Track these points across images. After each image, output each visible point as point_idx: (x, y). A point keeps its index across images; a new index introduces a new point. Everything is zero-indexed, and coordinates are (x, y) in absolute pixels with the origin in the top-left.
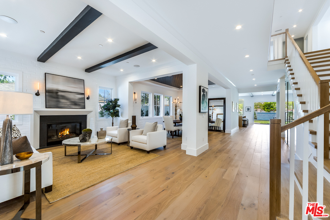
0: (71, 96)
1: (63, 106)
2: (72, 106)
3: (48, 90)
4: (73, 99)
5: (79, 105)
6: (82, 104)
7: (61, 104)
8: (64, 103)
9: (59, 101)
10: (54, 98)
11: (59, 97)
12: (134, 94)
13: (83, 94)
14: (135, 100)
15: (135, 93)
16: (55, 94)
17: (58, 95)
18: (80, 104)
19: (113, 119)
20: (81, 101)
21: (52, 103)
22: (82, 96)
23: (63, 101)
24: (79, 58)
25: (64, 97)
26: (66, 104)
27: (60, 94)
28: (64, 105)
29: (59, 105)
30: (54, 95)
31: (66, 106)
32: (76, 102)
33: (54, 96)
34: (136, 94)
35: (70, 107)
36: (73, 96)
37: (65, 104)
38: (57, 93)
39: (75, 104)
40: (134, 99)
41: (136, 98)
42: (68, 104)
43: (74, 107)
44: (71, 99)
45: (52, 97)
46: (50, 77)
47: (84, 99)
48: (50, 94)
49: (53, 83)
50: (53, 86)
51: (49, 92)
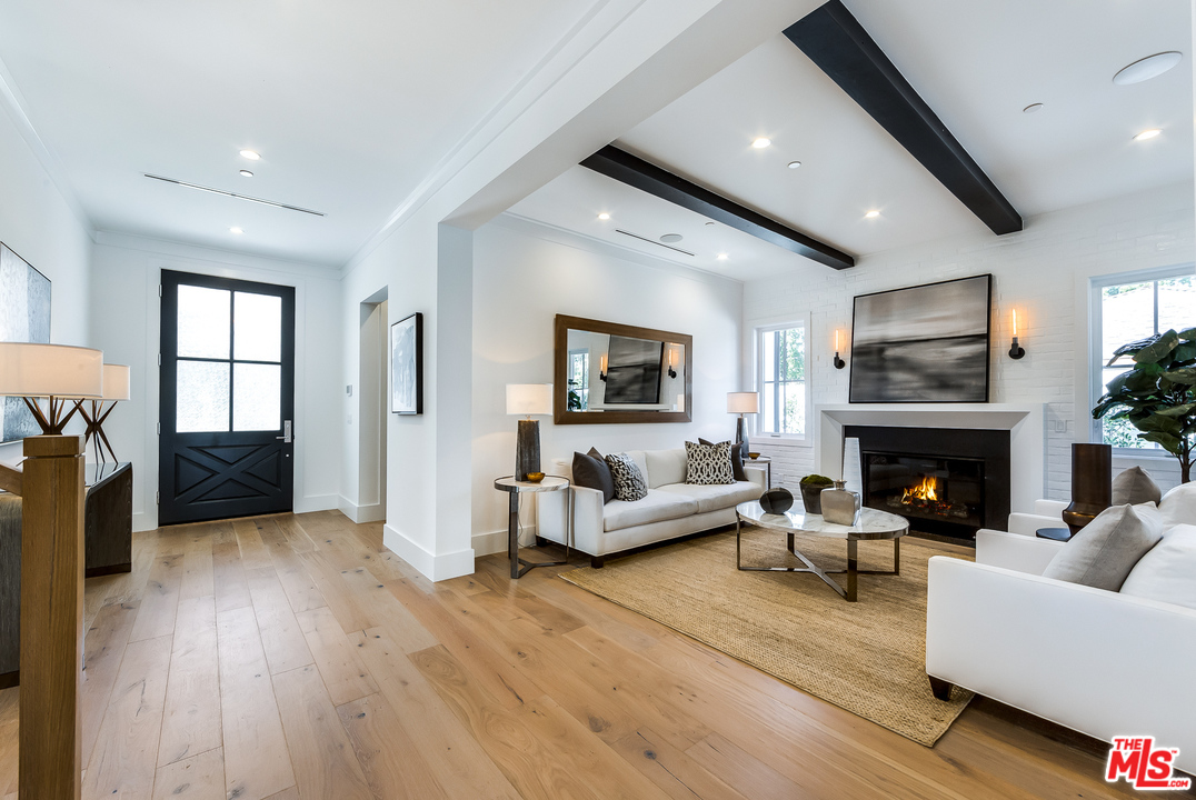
0: (928, 356)
1: (896, 393)
2: (929, 391)
3: (859, 347)
4: (936, 366)
5: (959, 388)
6: (974, 383)
7: (891, 387)
8: (901, 382)
9: (884, 380)
10: (872, 369)
11: (889, 364)
13: (985, 337)
16: (874, 357)
17: (884, 360)
18: (966, 381)
20: (967, 371)
21: (867, 388)
22: (979, 347)
23: (899, 376)
24: (873, 214)
25: (902, 364)
26: (908, 385)
27: (891, 352)
28: (901, 389)
29: (885, 393)
30: (873, 360)
31: (907, 393)
32: (948, 375)
33: (872, 364)
35: (922, 397)
36: (935, 354)
37: (903, 386)
38: (881, 351)
39: (942, 383)
42: (915, 385)
43: (935, 395)
44: (927, 367)
45: (866, 367)
46: (865, 305)
47: (986, 358)
48: (863, 358)
49: (873, 323)
50: (870, 332)
51: (860, 352)
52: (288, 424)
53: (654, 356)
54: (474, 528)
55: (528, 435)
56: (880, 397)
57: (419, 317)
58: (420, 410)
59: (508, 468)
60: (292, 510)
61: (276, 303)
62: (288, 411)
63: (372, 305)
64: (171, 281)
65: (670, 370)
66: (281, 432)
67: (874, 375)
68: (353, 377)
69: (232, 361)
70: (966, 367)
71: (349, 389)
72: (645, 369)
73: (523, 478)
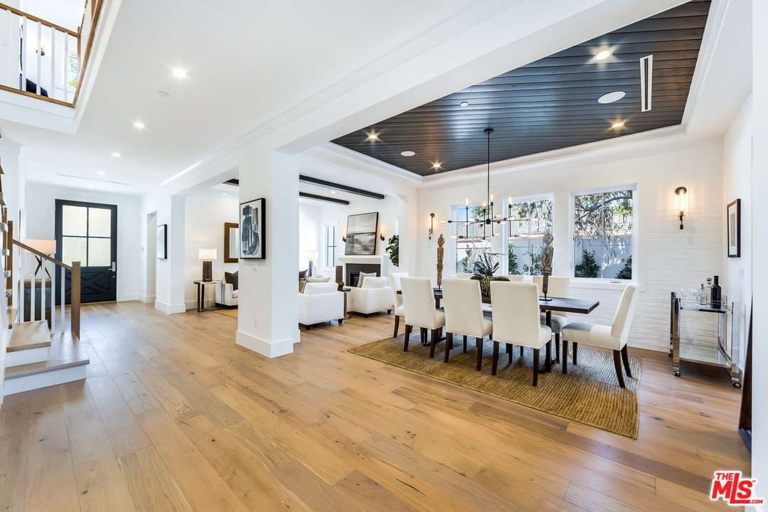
0: (363, 239)
3: (348, 235)
6: (370, 249)
9: (353, 247)
10: (351, 243)
11: (354, 241)
13: (375, 233)
16: (352, 239)
20: (371, 244)
21: (349, 250)
22: (372, 237)
23: (356, 245)
25: (357, 241)
26: (358, 249)
29: (353, 252)
31: (358, 252)
32: (367, 246)
35: (361, 253)
36: (365, 238)
38: (353, 236)
39: (365, 248)
42: (360, 249)
43: (364, 252)
44: (363, 242)
45: (349, 242)
46: (353, 219)
49: (352, 226)
50: (351, 229)
51: (349, 237)
52: (114, 263)
54: (186, 299)
55: (207, 267)
57: (166, 226)
58: (166, 257)
59: (200, 278)
60: (115, 300)
61: (108, 212)
62: (114, 257)
63: (152, 215)
64: (59, 204)
66: (111, 267)
67: (351, 245)
68: (145, 244)
69: (88, 237)
71: (142, 249)
73: (204, 281)
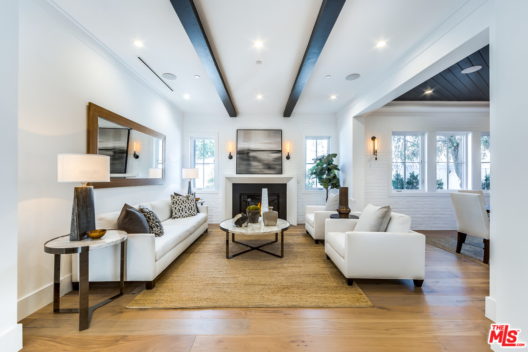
0: (264, 156)
1: (254, 170)
2: (265, 170)
3: (240, 151)
4: (266, 160)
5: (274, 169)
6: (278, 167)
7: (252, 167)
8: (255, 166)
9: (249, 165)
10: (245, 160)
11: (251, 159)
12: (372, 142)
13: (280, 151)
14: (375, 152)
15: (373, 138)
16: (246, 155)
17: (249, 157)
18: (276, 166)
19: (327, 192)
20: (276, 163)
21: (243, 168)
22: (278, 155)
23: (254, 164)
24: (260, 97)
25: (255, 159)
26: (258, 167)
27: (252, 154)
28: (256, 169)
29: (250, 170)
30: (245, 156)
31: (258, 170)
32: (271, 164)
33: (245, 158)
34: (376, 140)
35: (263, 172)
36: (266, 156)
38: (248, 153)
39: (269, 167)
40: (372, 150)
41: (376, 148)
42: (260, 167)
43: (267, 171)
44: (264, 160)
45: (242, 159)
46: (241, 134)
47: (281, 158)
48: (241, 156)
49: (244, 141)
50: (244, 145)
51: (240, 153)
53: (121, 144)
56: (248, 172)
65: (135, 154)
67: (246, 162)
70: (276, 161)
72: (115, 152)
